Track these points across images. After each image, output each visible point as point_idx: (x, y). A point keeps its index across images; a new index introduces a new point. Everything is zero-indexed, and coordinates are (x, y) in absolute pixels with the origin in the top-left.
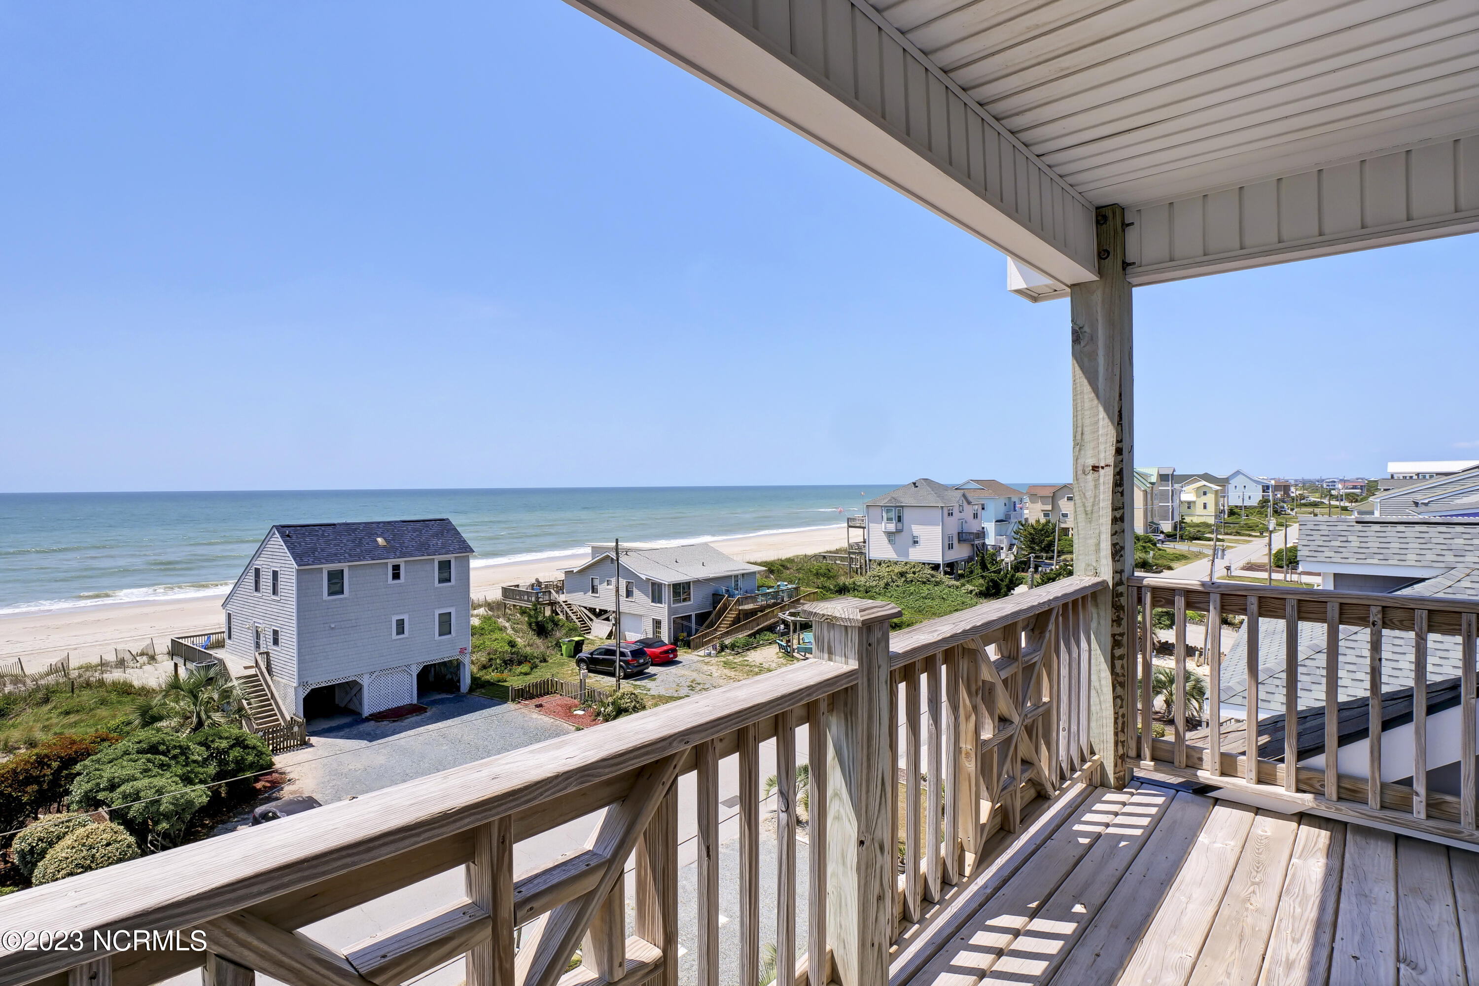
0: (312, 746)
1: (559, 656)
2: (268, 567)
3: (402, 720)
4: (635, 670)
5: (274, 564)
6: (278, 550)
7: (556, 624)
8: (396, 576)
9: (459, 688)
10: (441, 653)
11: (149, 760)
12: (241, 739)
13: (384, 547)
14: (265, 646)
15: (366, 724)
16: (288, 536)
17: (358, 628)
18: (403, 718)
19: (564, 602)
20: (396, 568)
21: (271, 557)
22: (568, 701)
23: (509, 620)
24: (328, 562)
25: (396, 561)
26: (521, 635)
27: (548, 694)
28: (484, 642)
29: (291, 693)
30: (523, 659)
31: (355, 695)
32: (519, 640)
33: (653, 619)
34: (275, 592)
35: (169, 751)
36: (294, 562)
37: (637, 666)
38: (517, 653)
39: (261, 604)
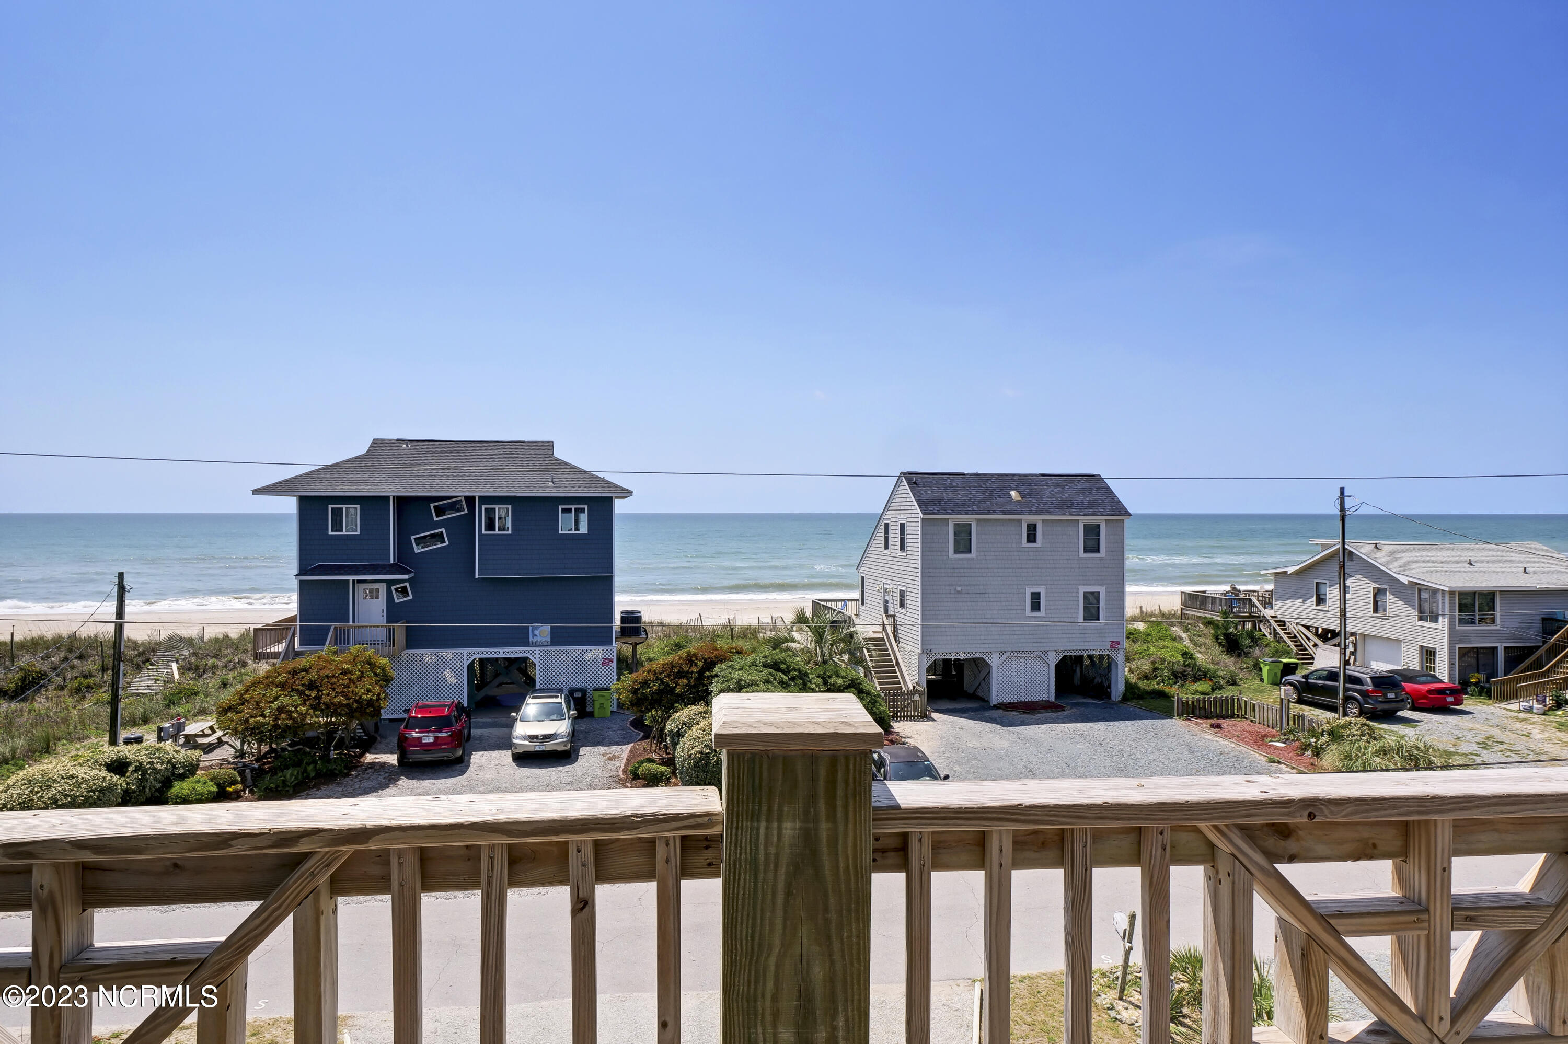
0: (933, 720)
1: (1257, 681)
2: (896, 520)
3: (1033, 713)
4: (1380, 707)
5: (902, 516)
6: (905, 500)
7: (1256, 641)
8: (1031, 538)
9: (1109, 696)
10: (1086, 644)
11: (771, 674)
12: (857, 682)
13: (1018, 501)
14: (892, 609)
15: (994, 711)
16: (915, 483)
17: (986, 595)
18: (1036, 711)
19: (1272, 617)
20: (1032, 528)
21: (899, 508)
22: (1263, 729)
23: (1186, 630)
24: (953, 513)
25: (1033, 519)
26: (1203, 649)
27: (1232, 717)
28: (1148, 649)
29: (915, 660)
30: (1201, 675)
31: (984, 679)
32: (1200, 655)
33: (1422, 647)
34: (902, 548)
35: (789, 672)
36: (919, 511)
37: (1381, 702)
38: (1193, 666)
39: (890, 562)
